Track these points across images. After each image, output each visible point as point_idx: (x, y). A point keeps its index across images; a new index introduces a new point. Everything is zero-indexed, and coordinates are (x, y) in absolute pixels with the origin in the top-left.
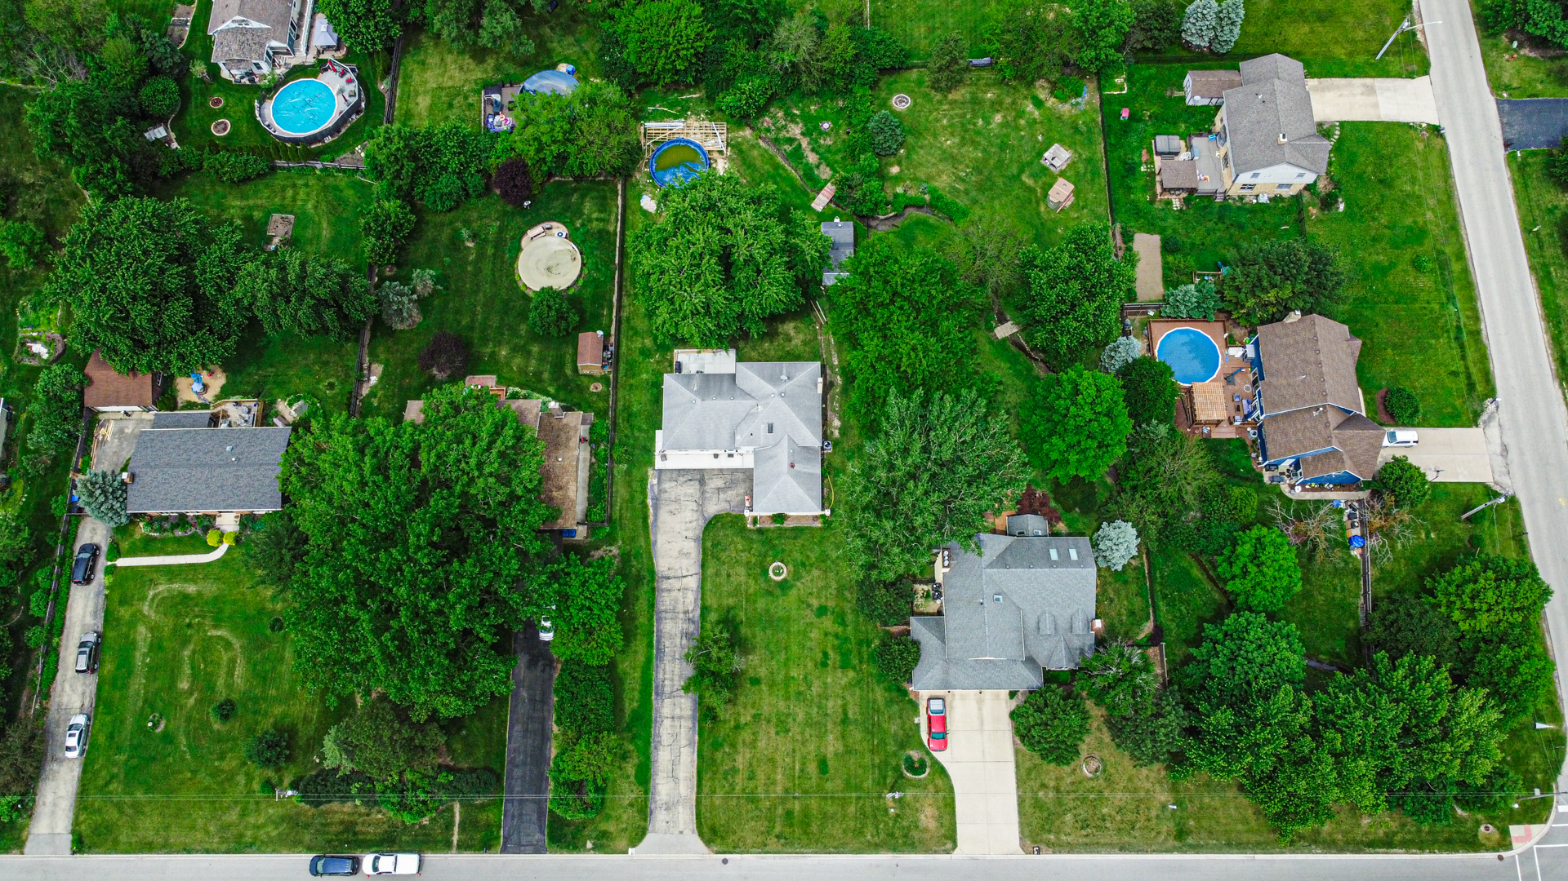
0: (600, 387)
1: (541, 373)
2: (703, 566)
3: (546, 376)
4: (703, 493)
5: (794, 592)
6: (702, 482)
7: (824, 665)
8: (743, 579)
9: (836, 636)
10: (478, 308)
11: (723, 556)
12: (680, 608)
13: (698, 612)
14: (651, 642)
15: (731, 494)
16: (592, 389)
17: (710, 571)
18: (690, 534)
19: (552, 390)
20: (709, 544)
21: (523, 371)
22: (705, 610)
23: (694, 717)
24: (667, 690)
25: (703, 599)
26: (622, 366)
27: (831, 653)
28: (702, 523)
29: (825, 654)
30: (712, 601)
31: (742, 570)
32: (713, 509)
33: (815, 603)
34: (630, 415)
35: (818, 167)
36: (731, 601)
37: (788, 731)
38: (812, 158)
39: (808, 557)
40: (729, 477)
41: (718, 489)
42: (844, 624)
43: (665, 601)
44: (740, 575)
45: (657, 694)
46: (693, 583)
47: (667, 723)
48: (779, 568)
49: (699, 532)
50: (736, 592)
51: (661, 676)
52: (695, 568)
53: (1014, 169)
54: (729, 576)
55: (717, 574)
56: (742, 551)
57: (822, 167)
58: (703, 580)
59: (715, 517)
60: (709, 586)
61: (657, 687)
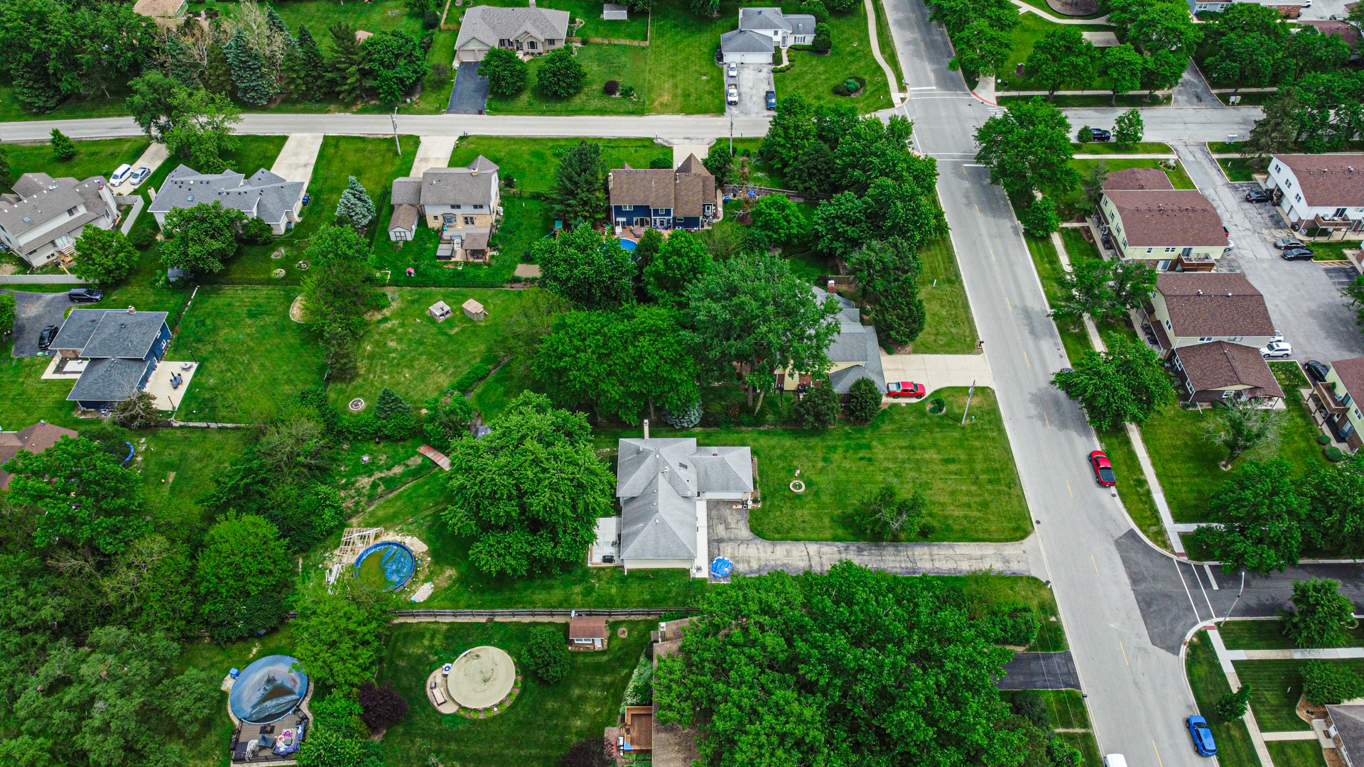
0: (622, 629)
1: (605, 684)
2: (797, 540)
3: (608, 679)
4: (730, 540)
5: (814, 478)
6: (720, 541)
7: (870, 460)
8: (806, 512)
9: (846, 451)
10: (522, 753)
11: (787, 525)
12: (836, 557)
13: (839, 544)
15: (732, 520)
16: (625, 636)
17: (801, 534)
18: (769, 549)
19: (624, 672)
20: (777, 536)
21: (601, 702)
22: (835, 539)
23: (929, 545)
24: (909, 565)
25: (827, 540)
27: (861, 455)
28: (759, 541)
29: (861, 459)
30: (828, 534)
31: (798, 513)
32: (745, 532)
33: (820, 464)
34: (654, 601)
35: (408, 466)
36: (827, 521)
37: (927, 483)
38: (398, 470)
39: (783, 468)
40: (715, 521)
41: (727, 528)
42: (835, 447)
44: (803, 513)
45: (914, 573)
46: (813, 548)
47: (937, 564)
48: (795, 486)
49: (767, 543)
50: (818, 517)
51: (899, 570)
52: (801, 546)
53: (443, 338)
54: (804, 522)
55: (804, 530)
56: (782, 512)
57: (409, 462)
58: (810, 540)
59: (752, 531)
60: (814, 536)
61: (908, 573)
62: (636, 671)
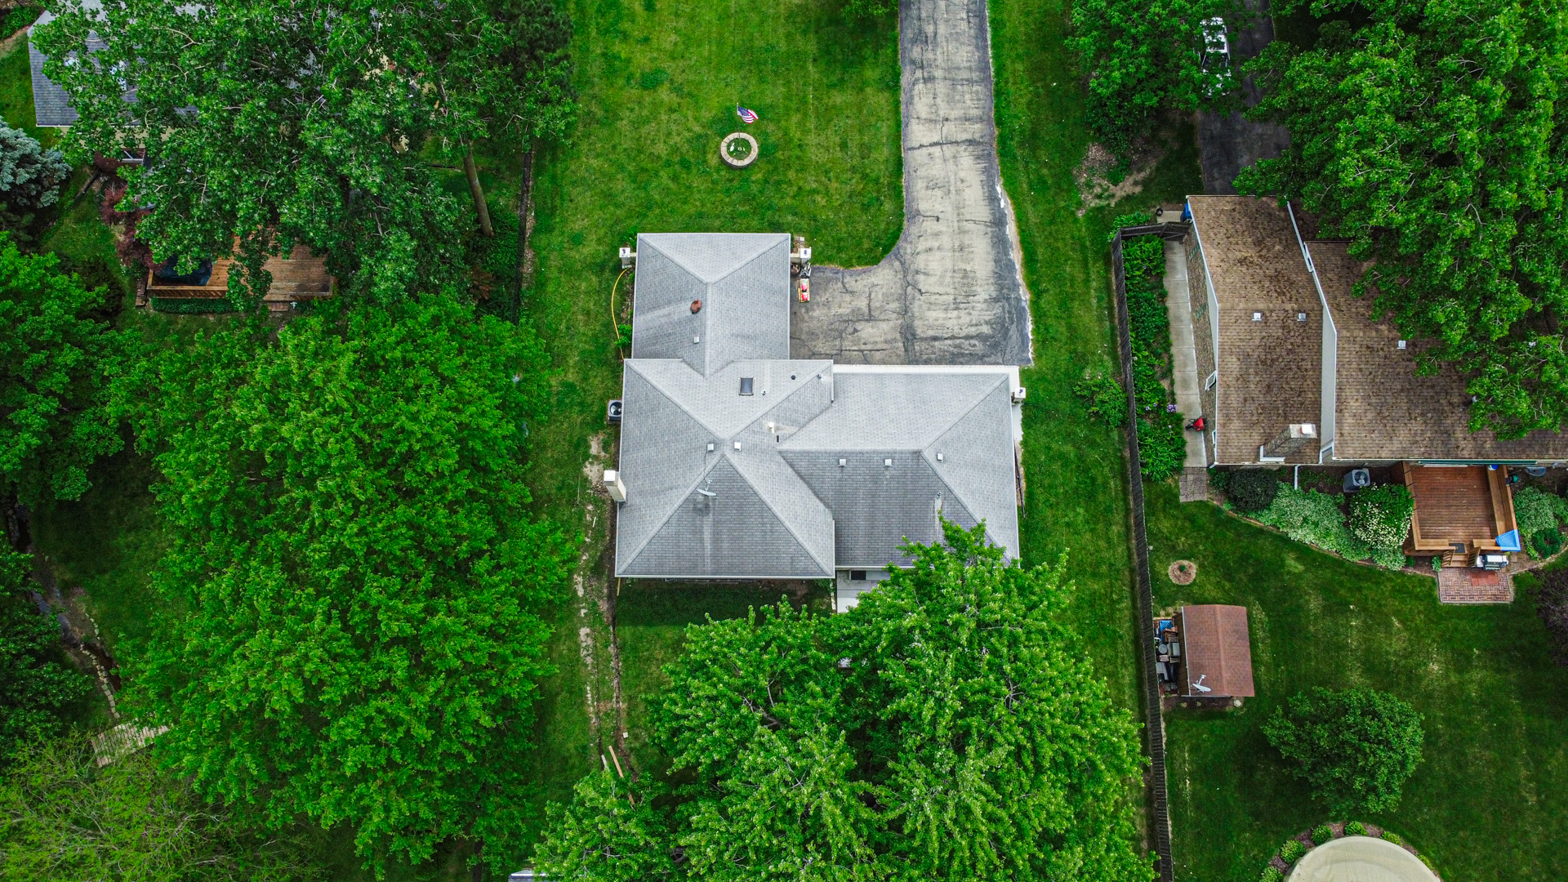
0: (1172, 571)
1: (1328, 610)
2: (899, 164)
3: (1314, 604)
4: (905, 311)
5: (706, 115)
6: (909, 335)
8: (812, 139)
9: (625, 36)
10: (1532, 800)
11: (855, 183)
12: (941, 88)
13: (905, 79)
14: (995, 30)
15: (843, 307)
16: (1193, 568)
17: (883, 153)
18: (930, 226)
19: (1293, 564)
20: (888, 206)
21: (1376, 618)
22: (892, 84)
25: (897, 103)
26: (1124, 629)
28: (905, 247)
30: (878, 100)
31: (815, 155)
32: (882, 278)
33: (664, 94)
34: (1091, 497)
36: (838, 98)
39: (675, 178)
40: (847, 345)
41: (870, 318)
42: (609, 58)
43: (974, 100)
44: (818, 146)
46: (918, 133)
48: (739, 155)
49: (911, 230)
50: (827, 115)
52: (915, 159)
54: (844, 146)
55: (866, 150)
56: (815, 192)
58: (897, 136)
59: (875, 261)
60: (885, 129)
62: (1296, 535)
